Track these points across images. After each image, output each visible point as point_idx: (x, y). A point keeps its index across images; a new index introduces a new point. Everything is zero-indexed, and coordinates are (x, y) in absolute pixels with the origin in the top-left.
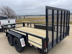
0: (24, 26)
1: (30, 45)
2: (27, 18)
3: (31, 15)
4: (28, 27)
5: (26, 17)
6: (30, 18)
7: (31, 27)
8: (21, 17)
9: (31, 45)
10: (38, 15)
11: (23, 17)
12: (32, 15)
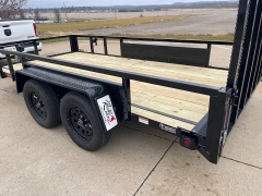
0: (75, 48)
1: (141, 120)
2: (70, 21)
3: (84, 9)
4: (93, 52)
5: (62, 15)
6: (82, 21)
7: (106, 54)
8: (42, 15)
9: (147, 123)
10: (113, 9)
11: (52, 15)
12: (90, 8)
